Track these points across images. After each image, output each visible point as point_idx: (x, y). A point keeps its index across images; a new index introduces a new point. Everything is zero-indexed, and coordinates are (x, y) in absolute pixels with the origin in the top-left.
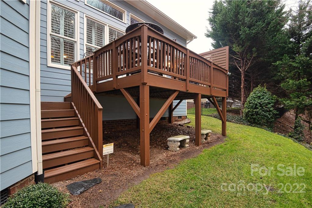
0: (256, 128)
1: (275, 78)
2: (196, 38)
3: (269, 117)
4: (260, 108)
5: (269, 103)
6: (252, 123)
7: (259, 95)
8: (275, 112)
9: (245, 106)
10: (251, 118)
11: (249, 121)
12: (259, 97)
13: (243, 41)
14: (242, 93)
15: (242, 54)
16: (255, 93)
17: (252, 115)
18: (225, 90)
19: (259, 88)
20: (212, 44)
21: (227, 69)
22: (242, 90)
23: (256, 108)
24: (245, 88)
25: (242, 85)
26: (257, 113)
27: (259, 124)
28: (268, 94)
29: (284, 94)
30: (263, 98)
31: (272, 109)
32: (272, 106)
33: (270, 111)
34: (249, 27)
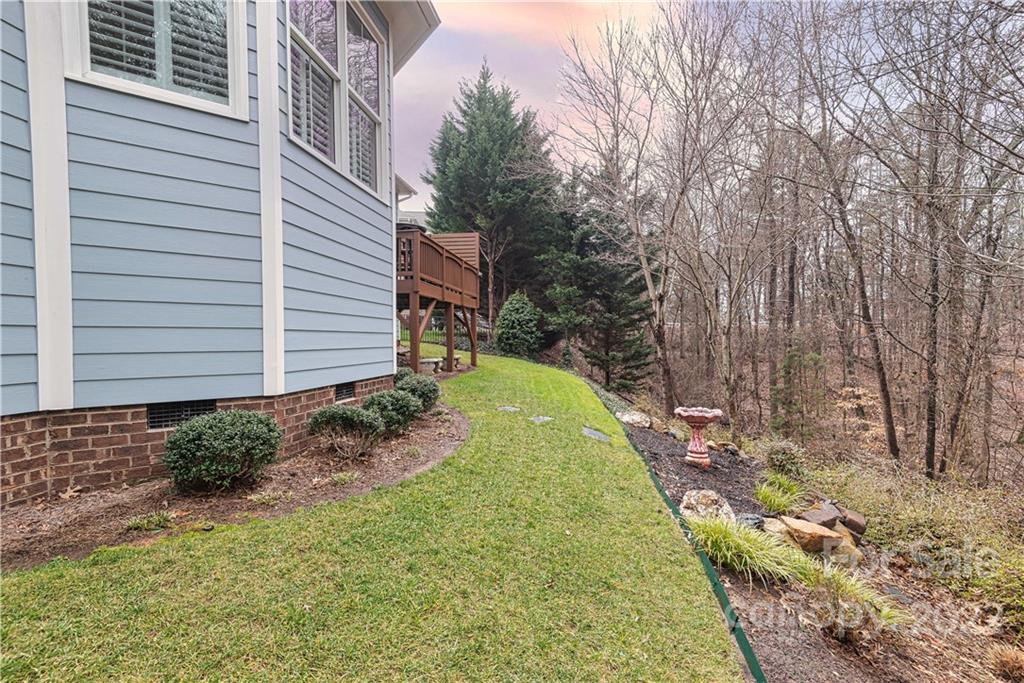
0: (514, 359)
1: (540, 278)
2: (416, 193)
3: (532, 341)
4: (518, 327)
5: (531, 321)
6: (508, 353)
7: (517, 306)
8: (539, 334)
9: (498, 323)
10: (506, 344)
11: (503, 349)
12: (518, 309)
13: (492, 211)
14: (491, 301)
15: (490, 231)
16: (511, 303)
17: (508, 339)
18: (475, 298)
19: (516, 296)
20: (433, 196)
21: (477, 267)
22: (491, 296)
23: (513, 328)
24: (495, 292)
25: (491, 286)
26: (515, 336)
27: (518, 353)
28: (529, 307)
29: (550, 307)
30: (522, 312)
31: (534, 329)
32: (535, 325)
33: (532, 333)
34: (503, 192)
